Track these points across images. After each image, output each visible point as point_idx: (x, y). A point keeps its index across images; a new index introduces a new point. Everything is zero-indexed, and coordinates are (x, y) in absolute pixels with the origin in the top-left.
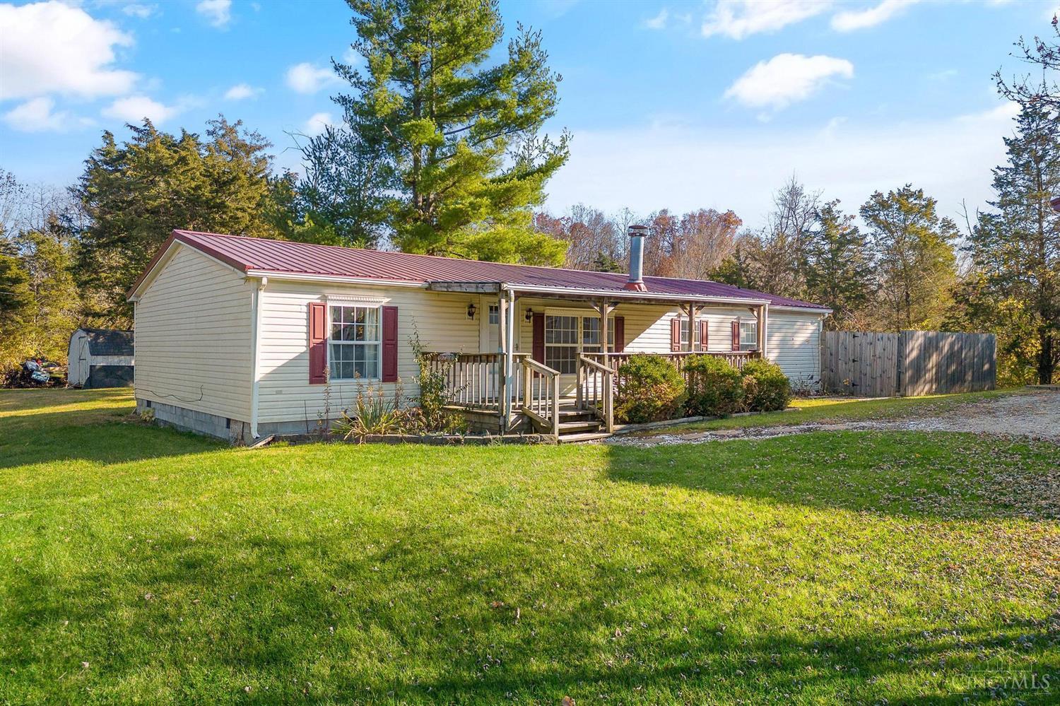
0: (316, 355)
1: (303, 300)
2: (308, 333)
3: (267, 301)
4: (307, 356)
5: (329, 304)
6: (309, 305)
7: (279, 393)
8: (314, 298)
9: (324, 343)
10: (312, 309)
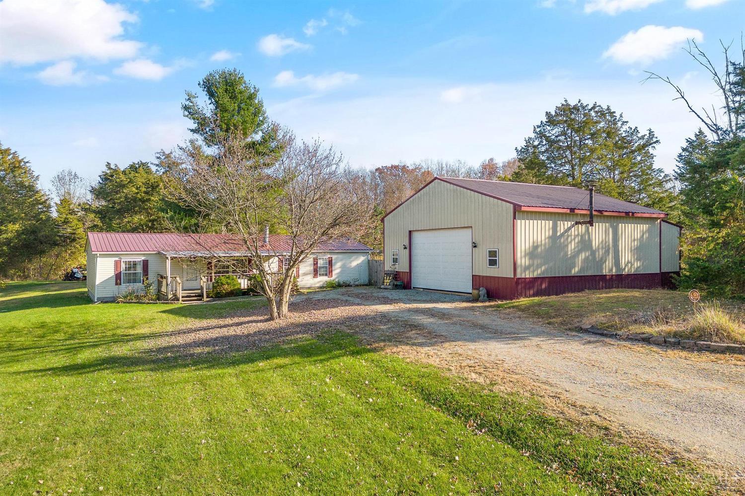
0: (118, 277)
1: (113, 260)
2: (115, 269)
3: (100, 261)
4: (115, 277)
5: (122, 260)
6: (115, 261)
7: (105, 288)
8: (117, 259)
9: (120, 272)
10: (116, 262)
